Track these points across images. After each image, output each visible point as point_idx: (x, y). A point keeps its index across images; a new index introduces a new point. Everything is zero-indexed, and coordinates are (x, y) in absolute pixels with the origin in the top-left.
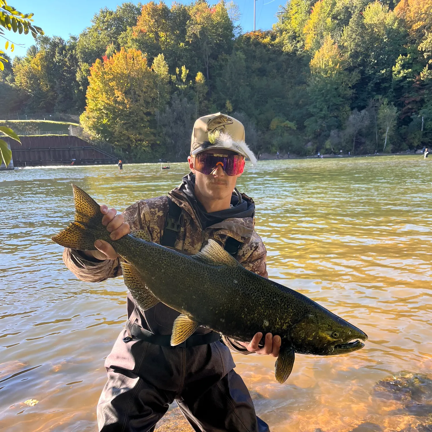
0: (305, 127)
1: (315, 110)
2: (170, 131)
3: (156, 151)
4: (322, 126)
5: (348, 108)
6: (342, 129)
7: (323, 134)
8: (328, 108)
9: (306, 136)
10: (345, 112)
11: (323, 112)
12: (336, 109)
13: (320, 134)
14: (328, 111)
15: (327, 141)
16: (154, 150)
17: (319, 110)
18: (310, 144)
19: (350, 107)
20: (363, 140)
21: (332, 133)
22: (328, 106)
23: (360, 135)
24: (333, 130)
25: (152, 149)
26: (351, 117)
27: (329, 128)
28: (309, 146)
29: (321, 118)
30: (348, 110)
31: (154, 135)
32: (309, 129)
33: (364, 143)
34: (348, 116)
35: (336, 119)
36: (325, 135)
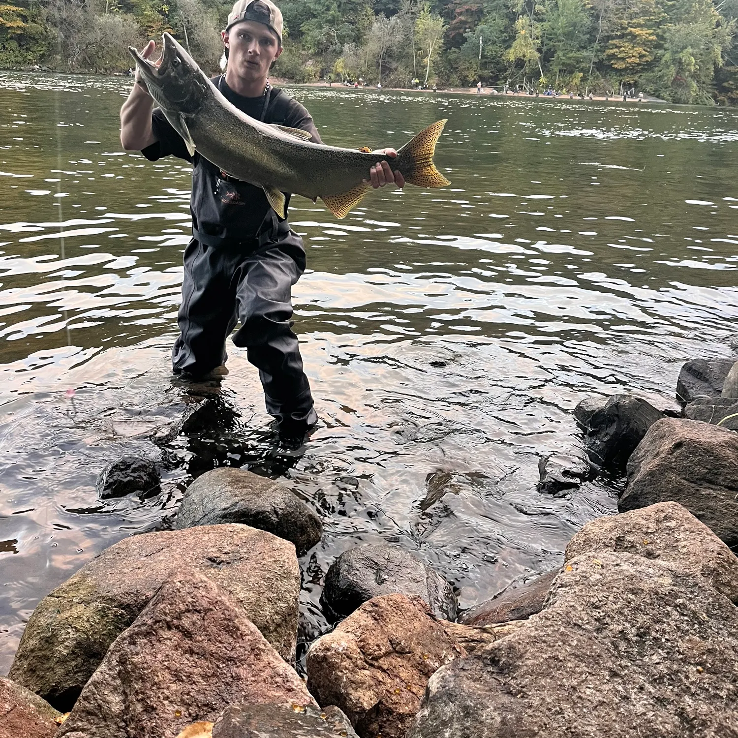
0: (303, 33)
1: (317, 7)
2: (57, 15)
3: (28, 49)
4: (329, 34)
5: (370, 12)
6: (362, 44)
7: (332, 48)
8: (339, 6)
9: (304, 50)
10: (366, 16)
11: (332, 12)
12: (352, 9)
13: (327, 49)
14: (339, 12)
15: (339, 61)
16: (24, 47)
17: (325, 8)
18: (310, 62)
19: (373, 8)
20: (394, 65)
21: (346, 47)
22: (338, 3)
23: (389, 56)
24: (347, 43)
25: (20, 46)
26: (376, 25)
27: (342, 39)
28: (310, 67)
29: (328, 21)
30: (370, 13)
31: (25, 19)
32: (309, 38)
33: (396, 69)
34: (371, 23)
35: (351, 26)
36: (335, 50)
